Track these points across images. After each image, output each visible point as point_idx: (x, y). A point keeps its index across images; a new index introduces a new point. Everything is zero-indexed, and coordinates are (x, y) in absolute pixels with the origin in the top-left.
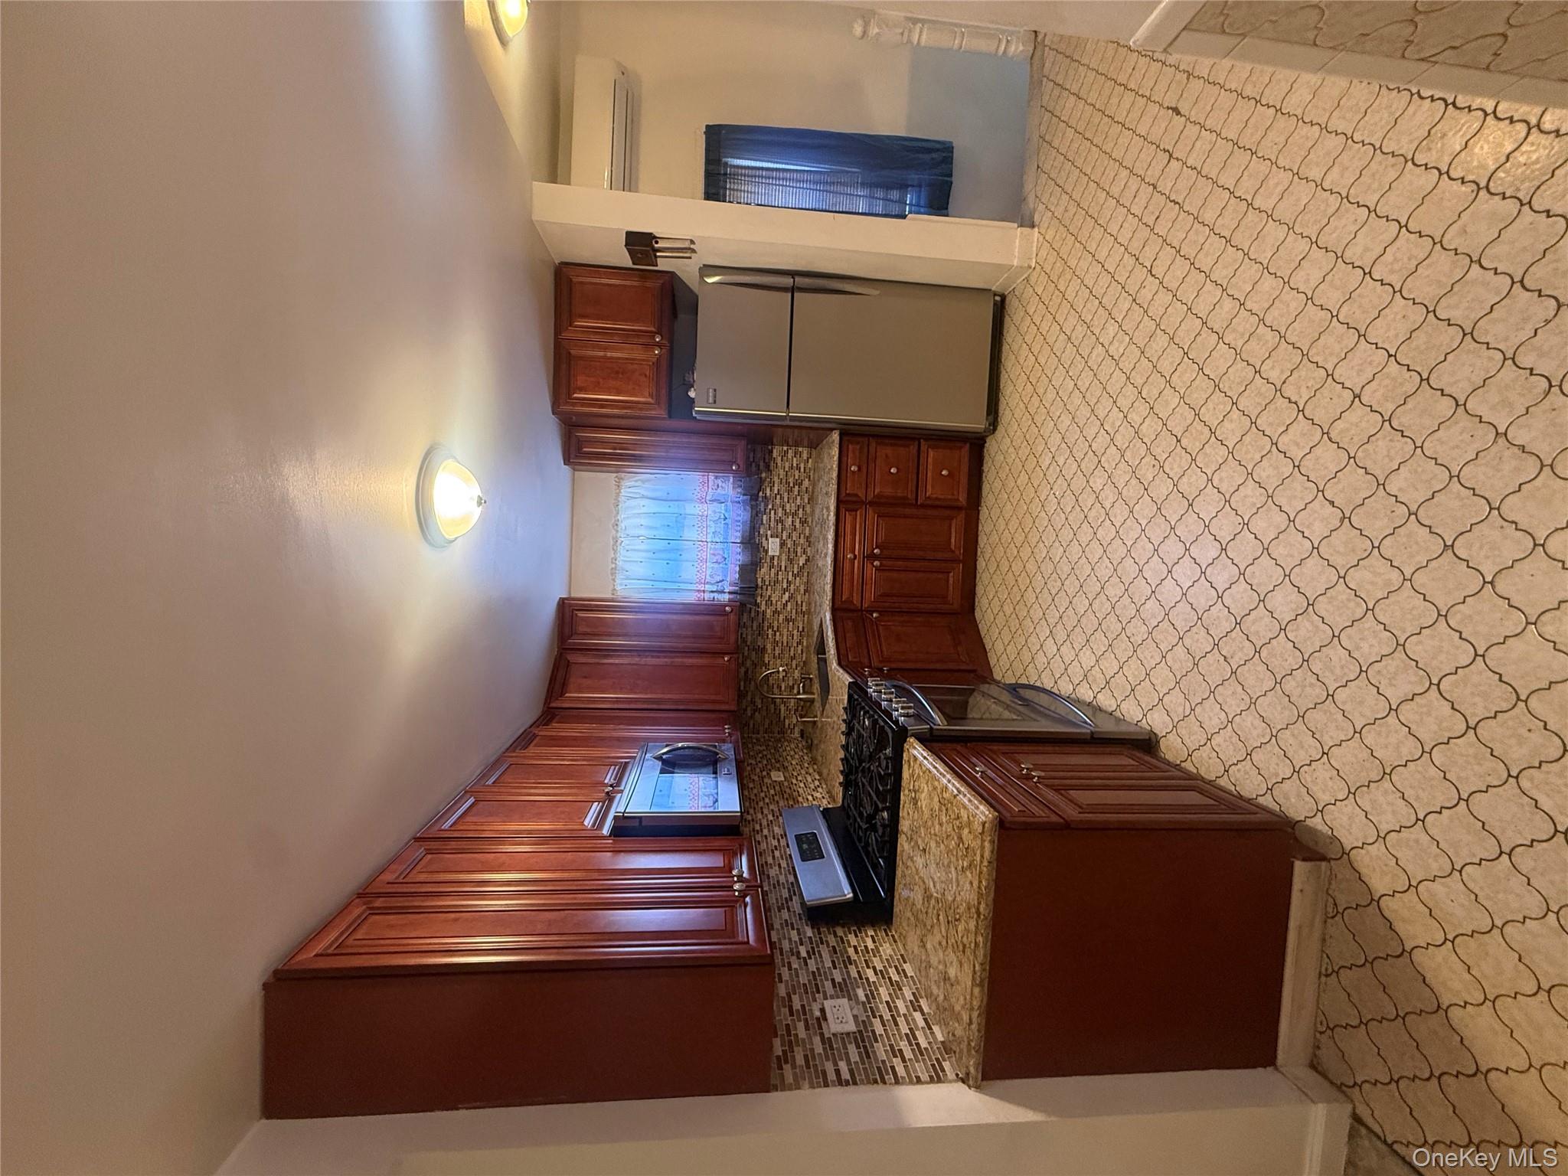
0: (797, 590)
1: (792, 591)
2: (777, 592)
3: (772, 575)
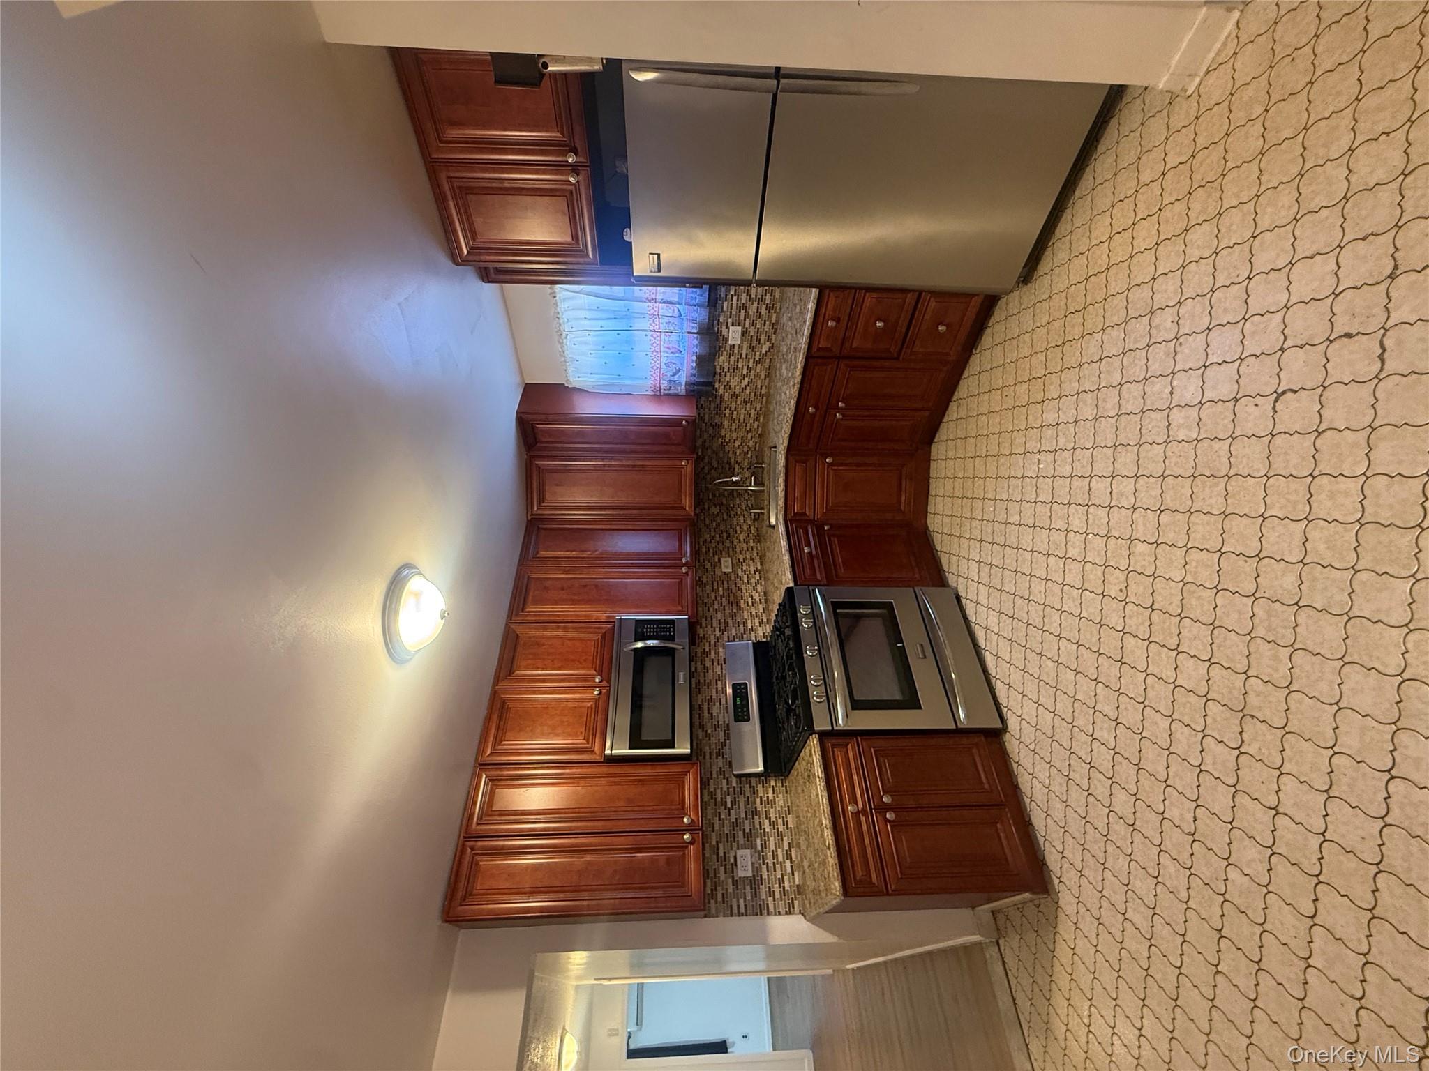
0: (758, 375)
1: (752, 377)
2: (736, 378)
3: (732, 362)
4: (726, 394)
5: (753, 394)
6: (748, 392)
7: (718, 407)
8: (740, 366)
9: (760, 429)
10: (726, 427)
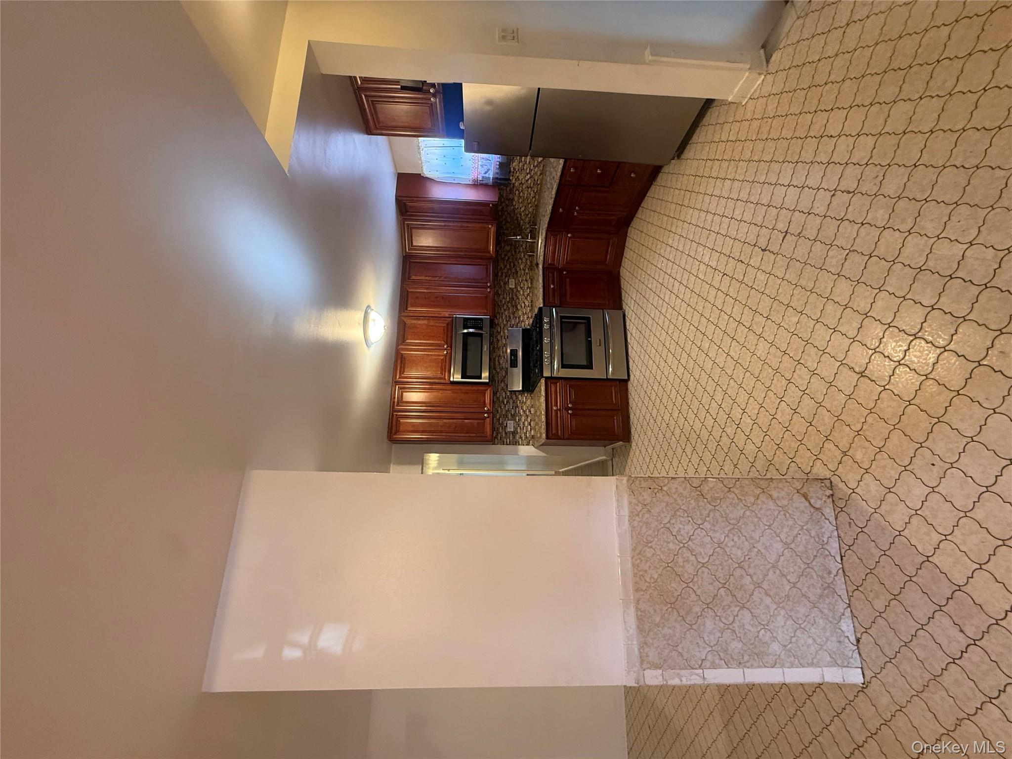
0: (536, 173)
1: (532, 174)
2: (523, 175)
3: (520, 166)
4: (517, 183)
5: (532, 184)
6: (529, 182)
7: (511, 191)
8: (525, 168)
9: (536, 202)
10: (516, 200)
